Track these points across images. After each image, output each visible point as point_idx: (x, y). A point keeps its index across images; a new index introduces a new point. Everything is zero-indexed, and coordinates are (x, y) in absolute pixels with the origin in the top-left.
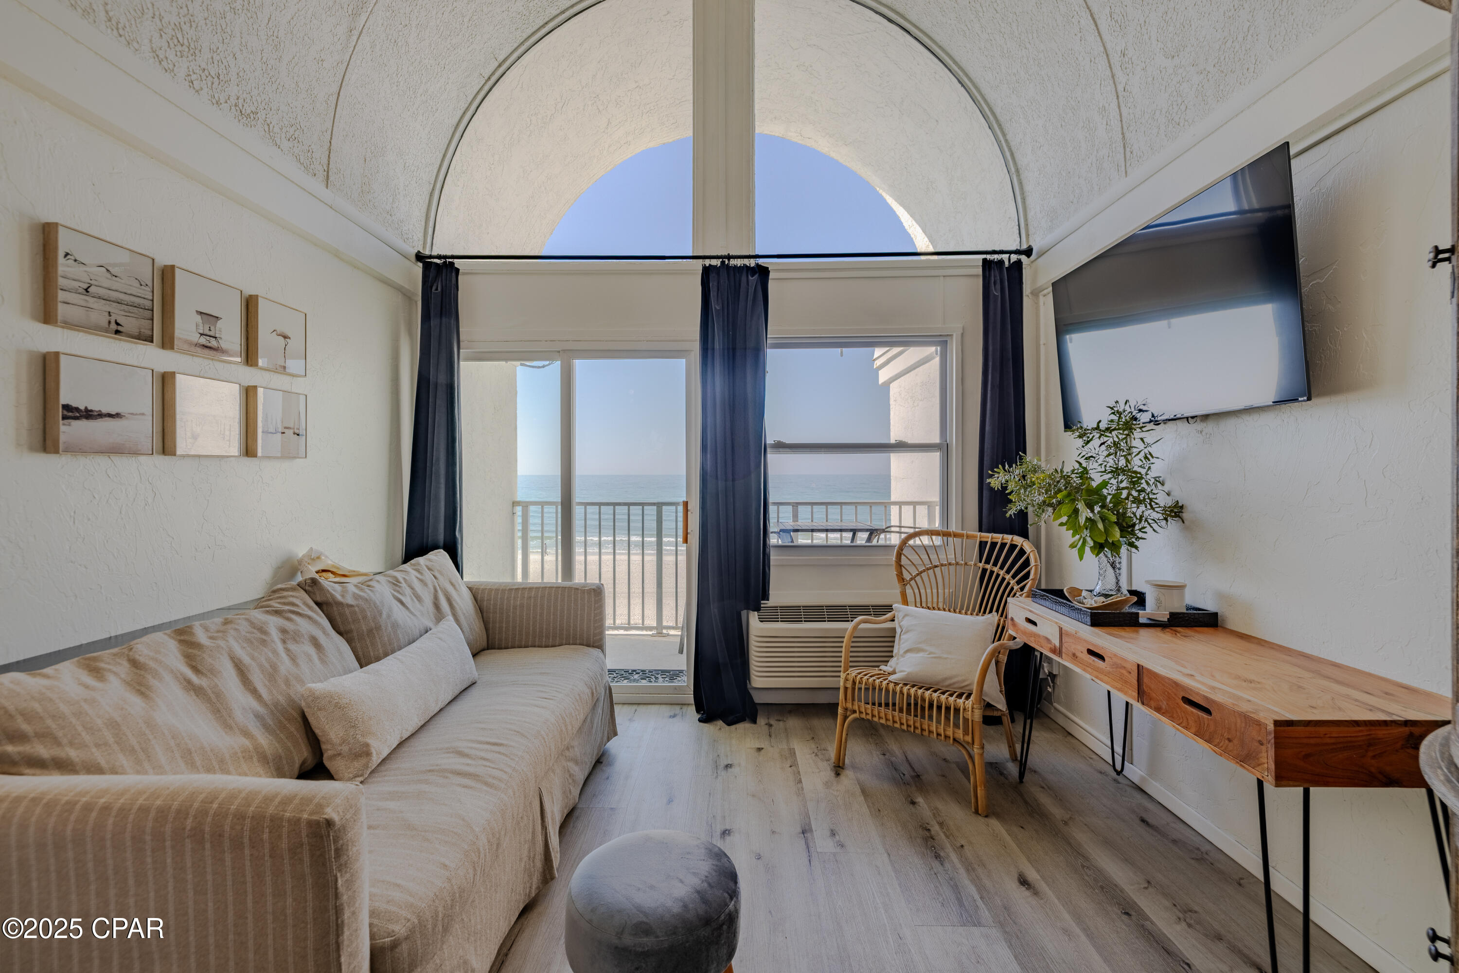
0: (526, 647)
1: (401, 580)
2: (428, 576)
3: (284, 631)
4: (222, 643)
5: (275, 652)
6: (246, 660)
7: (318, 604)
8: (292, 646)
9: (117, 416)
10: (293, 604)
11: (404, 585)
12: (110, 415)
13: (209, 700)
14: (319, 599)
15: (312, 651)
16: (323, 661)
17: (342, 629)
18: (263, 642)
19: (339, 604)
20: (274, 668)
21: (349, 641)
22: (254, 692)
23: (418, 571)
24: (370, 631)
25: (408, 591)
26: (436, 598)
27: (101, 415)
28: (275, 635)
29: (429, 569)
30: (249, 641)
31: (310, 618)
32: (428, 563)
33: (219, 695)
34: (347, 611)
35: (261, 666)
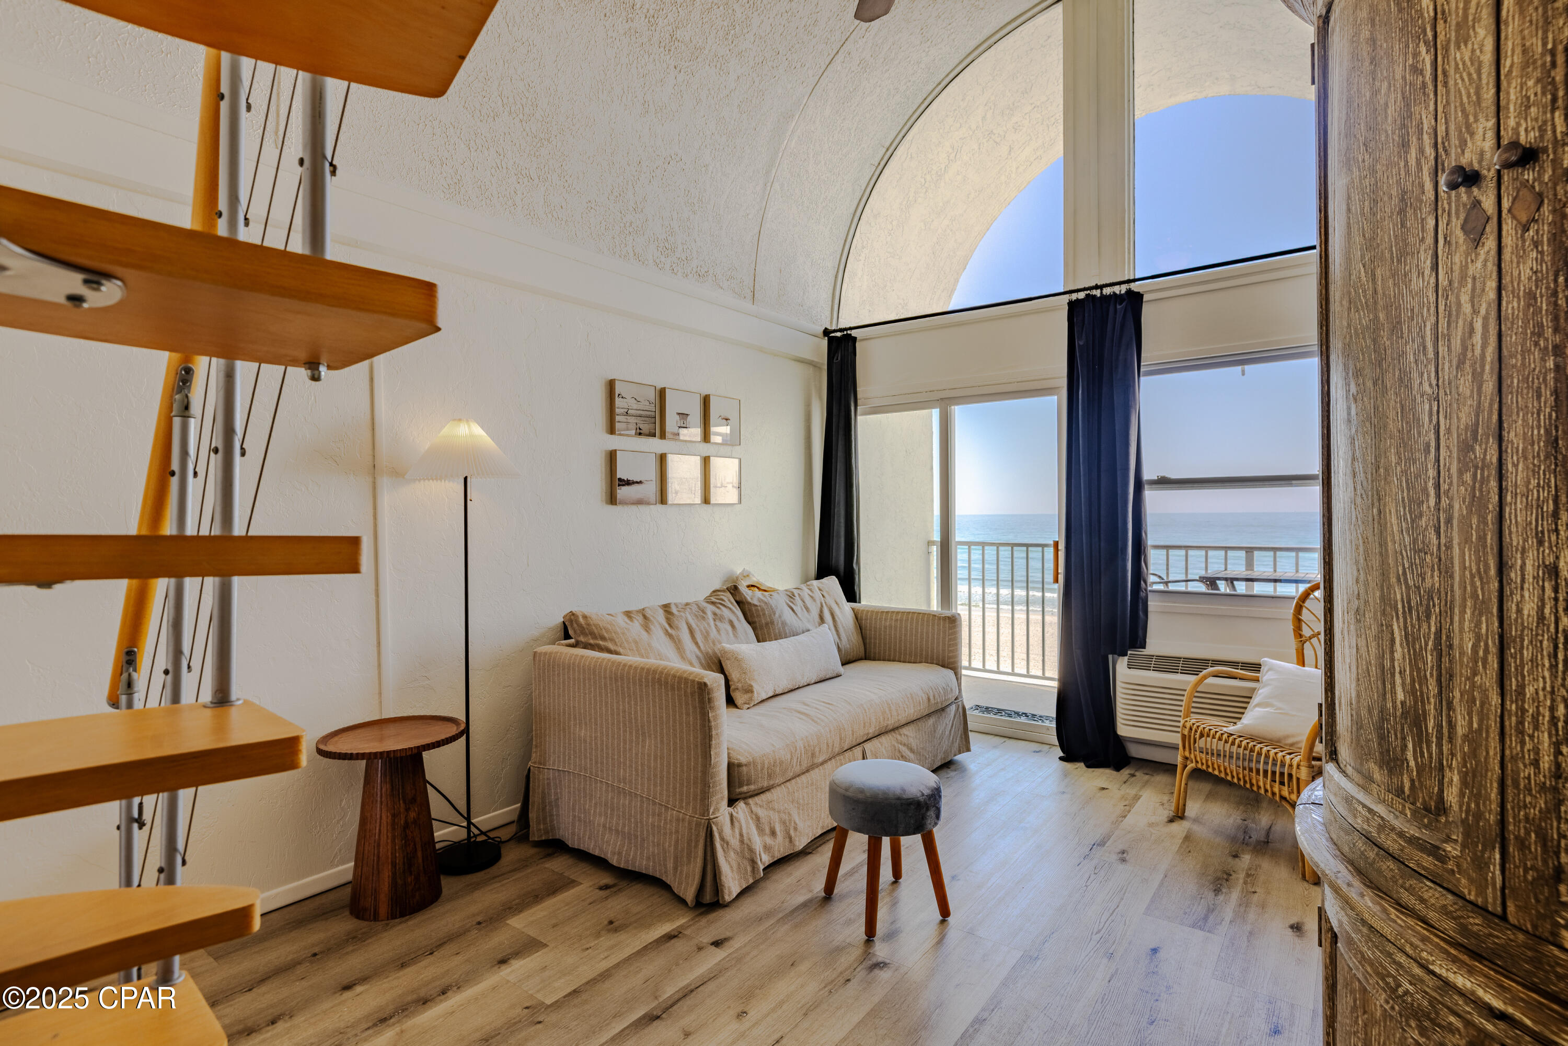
0: (894, 661)
1: (796, 595)
2: (817, 595)
3: (715, 614)
4: (682, 614)
5: (708, 624)
6: (694, 626)
7: (738, 603)
8: (718, 623)
9: (640, 482)
10: (722, 600)
11: (797, 598)
12: (637, 483)
13: (675, 642)
14: (738, 599)
15: (729, 628)
16: (735, 636)
17: (750, 620)
18: (703, 618)
19: (749, 603)
20: (708, 633)
21: (754, 629)
22: (697, 643)
23: (810, 590)
24: (767, 624)
25: (799, 602)
26: (821, 611)
27: (634, 483)
28: (710, 616)
29: (820, 590)
30: (696, 616)
31: (730, 609)
32: (820, 585)
33: (679, 641)
34: (753, 609)
35: (701, 631)
